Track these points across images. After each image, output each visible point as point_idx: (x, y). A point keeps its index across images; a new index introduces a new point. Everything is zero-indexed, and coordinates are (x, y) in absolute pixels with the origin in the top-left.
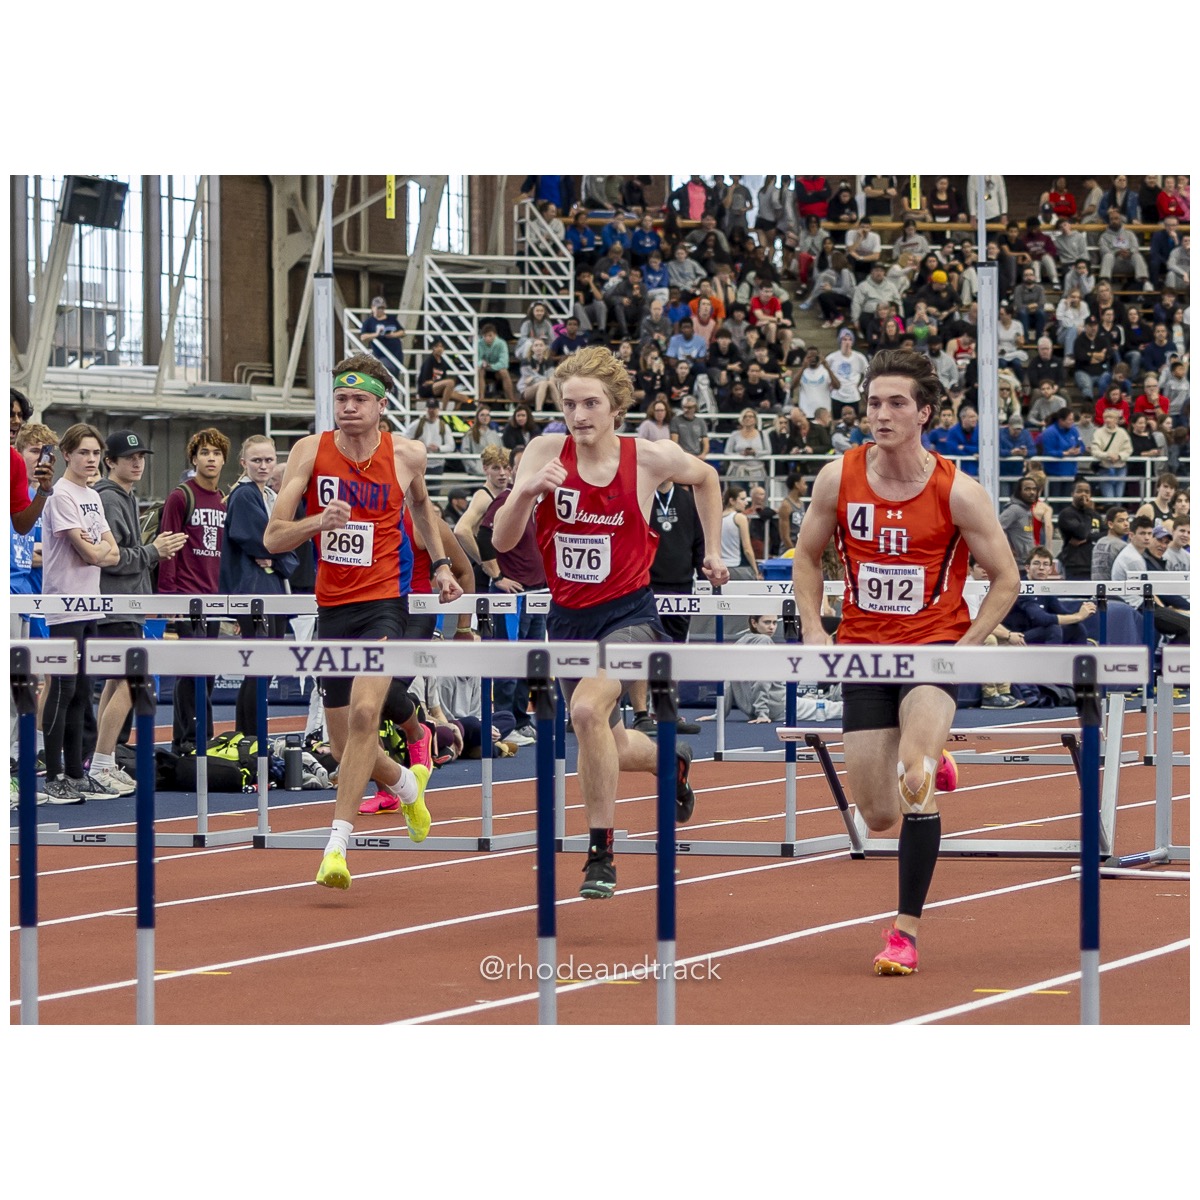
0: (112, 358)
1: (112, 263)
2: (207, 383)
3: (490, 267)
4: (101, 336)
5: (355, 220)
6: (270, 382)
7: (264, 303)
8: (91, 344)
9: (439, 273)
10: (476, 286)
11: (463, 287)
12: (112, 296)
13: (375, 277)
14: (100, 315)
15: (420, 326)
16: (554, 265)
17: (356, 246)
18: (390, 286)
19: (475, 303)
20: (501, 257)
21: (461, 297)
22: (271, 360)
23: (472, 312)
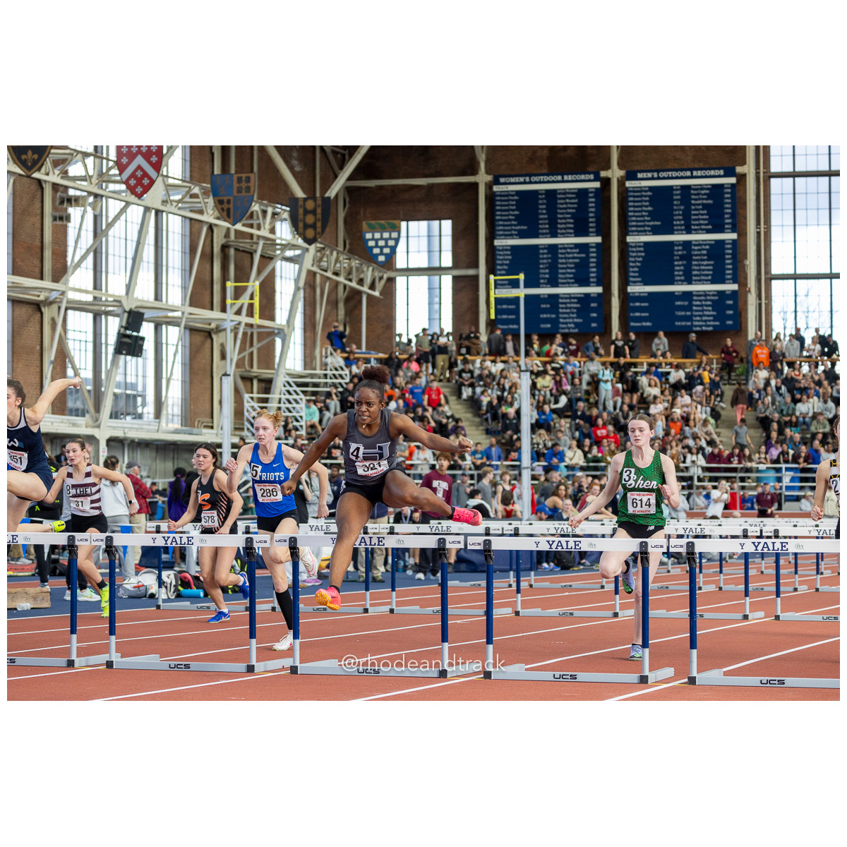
0: (140, 416)
1: (140, 373)
2: (184, 428)
3: (312, 376)
4: (135, 407)
5: (252, 354)
6: (212, 427)
7: (209, 392)
8: (131, 410)
9: (288, 379)
10: (306, 385)
11: (299, 385)
12: (140, 388)
13: (260, 381)
14: (135, 397)
15: (280, 403)
16: (341, 376)
17: (252, 366)
18: (267, 385)
19: (304, 392)
20: (318, 372)
21: (298, 389)
22: (212, 417)
23: (302, 396)
